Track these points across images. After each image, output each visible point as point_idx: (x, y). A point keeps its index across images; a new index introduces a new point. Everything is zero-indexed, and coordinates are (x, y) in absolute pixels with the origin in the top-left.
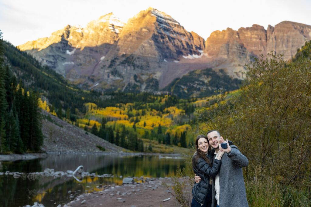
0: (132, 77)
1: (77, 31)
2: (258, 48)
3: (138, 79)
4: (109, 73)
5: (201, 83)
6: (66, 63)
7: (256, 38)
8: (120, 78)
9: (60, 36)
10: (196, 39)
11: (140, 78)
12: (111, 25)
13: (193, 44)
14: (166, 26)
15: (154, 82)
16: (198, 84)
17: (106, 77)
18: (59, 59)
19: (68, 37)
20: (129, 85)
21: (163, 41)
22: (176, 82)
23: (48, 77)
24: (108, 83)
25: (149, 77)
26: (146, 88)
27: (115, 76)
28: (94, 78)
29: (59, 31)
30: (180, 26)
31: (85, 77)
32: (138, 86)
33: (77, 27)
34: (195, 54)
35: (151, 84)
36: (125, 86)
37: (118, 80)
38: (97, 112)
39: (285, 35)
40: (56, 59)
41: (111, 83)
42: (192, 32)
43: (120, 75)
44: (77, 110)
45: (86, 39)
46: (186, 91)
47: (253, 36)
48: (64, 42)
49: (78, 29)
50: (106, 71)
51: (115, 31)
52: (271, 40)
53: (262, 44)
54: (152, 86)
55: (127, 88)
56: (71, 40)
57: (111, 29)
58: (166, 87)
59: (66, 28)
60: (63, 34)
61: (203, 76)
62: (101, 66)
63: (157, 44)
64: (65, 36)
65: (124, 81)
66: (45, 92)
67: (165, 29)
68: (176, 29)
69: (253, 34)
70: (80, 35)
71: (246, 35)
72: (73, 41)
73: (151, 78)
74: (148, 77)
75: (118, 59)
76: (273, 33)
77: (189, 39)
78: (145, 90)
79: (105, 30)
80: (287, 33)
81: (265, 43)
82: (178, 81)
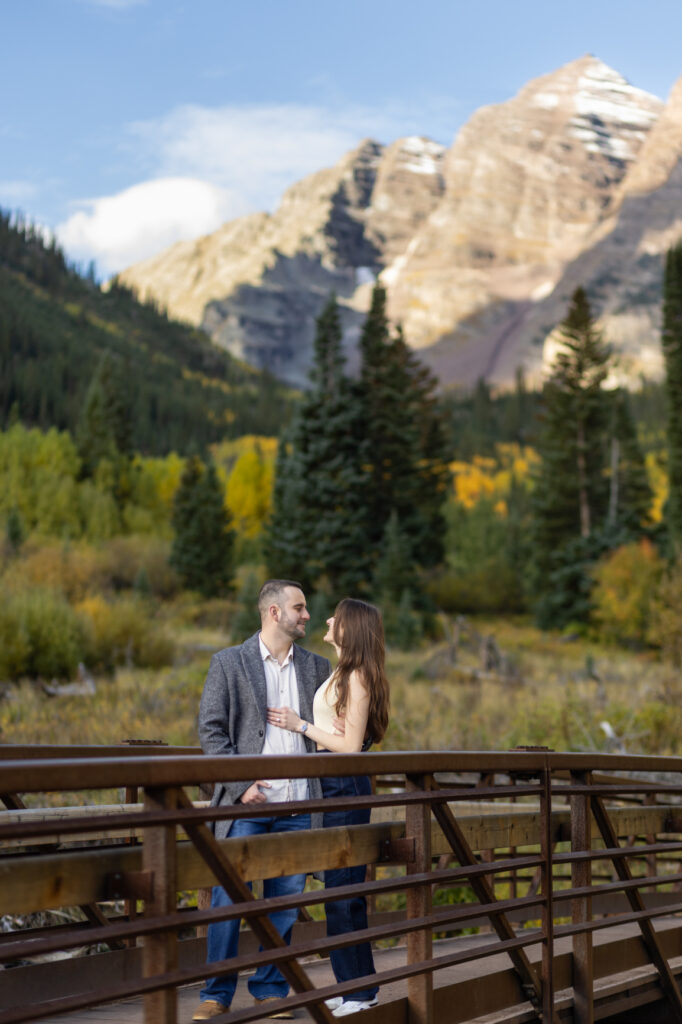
1: (412, 168)
9: (324, 197)
12: (583, 117)
19: (365, 202)
29: (322, 177)
45: (457, 201)
48: (345, 226)
49: (418, 155)
51: (604, 151)
56: (381, 217)
57: (585, 142)
59: (356, 155)
60: (342, 188)
64: (353, 194)
70: (427, 186)
72: (393, 220)
75: (616, 282)
79: (554, 142)
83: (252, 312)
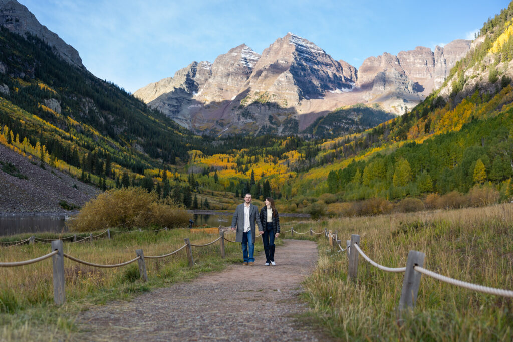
0: (267, 119)
1: (205, 68)
2: (424, 75)
3: (273, 121)
4: (240, 114)
5: (350, 122)
6: (192, 106)
7: (420, 64)
8: (253, 120)
9: (185, 75)
10: (345, 69)
11: (276, 119)
12: (243, 58)
13: (341, 75)
14: (307, 56)
15: (292, 124)
16: (346, 123)
17: (236, 120)
18: (184, 102)
19: (194, 76)
20: (263, 128)
21: (304, 74)
22: (319, 123)
23: (154, 122)
24: (239, 126)
25: (287, 118)
26: (283, 131)
27: (246, 118)
28: (224, 122)
29: (184, 70)
30: (326, 54)
31: (213, 121)
32: (273, 129)
33: (205, 63)
34: (344, 88)
35: (289, 126)
36: (259, 130)
37: (251, 123)
38: (200, 161)
39: (458, 57)
40: (180, 102)
41: (243, 127)
42: (341, 61)
43: (252, 117)
44: (178, 159)
45: (215, 76)
46: (331, 133)
47: (416, 61)
48: (190, 82)
49: (206, 65)
50: (236, 113)
51: (248, 66)
52: (439, 65)
53: (428, 70)
54: (291, 128)
55: (260, 132)
56: (198, 79)
57: (243, 64)
58: (307, 128)
59: (192, 65)
60: (189, 73)
61: (353, 113)
62: (232, 107)
63: (296, 77)
64: (191, 74)
65: (257, 124)
66: (140, 139)
67: (306, 60)
68: (320, 59)
69: (416, 59)
70: (208, 72)
71: (408, 60)
73: (289, 119)
74: (285, 118)
76: (443, 55)
77: (338, 71)
78: (281, 133)
79: (236, 65)
80: (459, 55)
81: (432, 68)
82: (322, 120)
83: (170, 102)
